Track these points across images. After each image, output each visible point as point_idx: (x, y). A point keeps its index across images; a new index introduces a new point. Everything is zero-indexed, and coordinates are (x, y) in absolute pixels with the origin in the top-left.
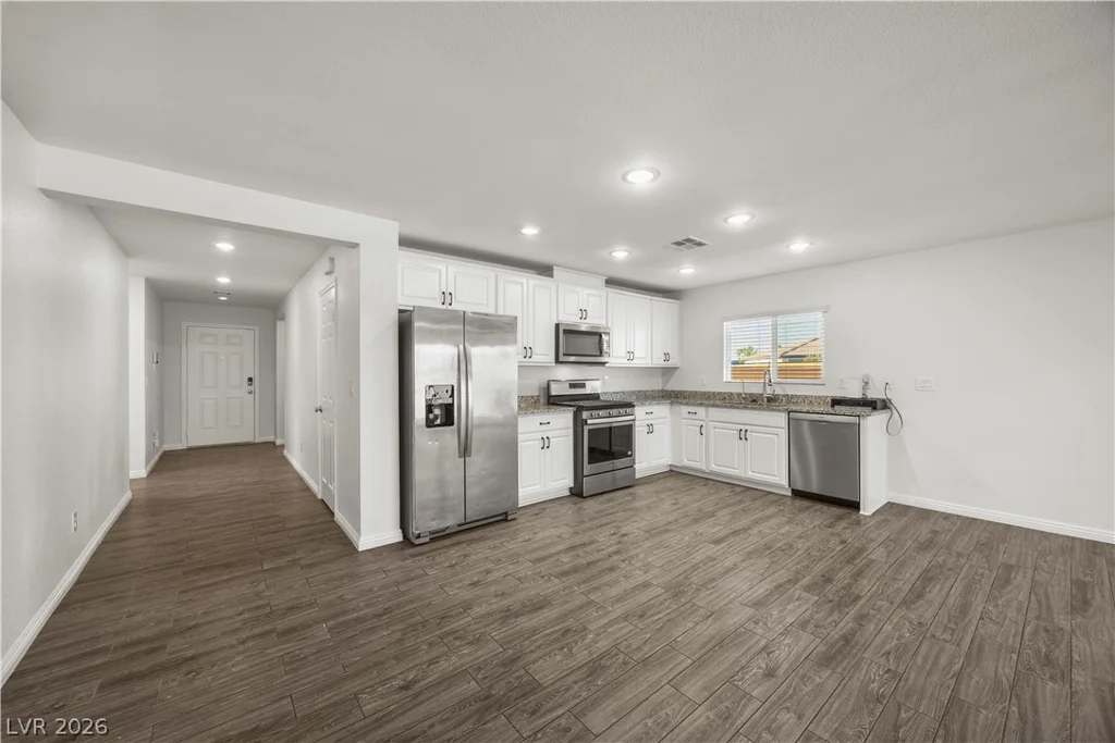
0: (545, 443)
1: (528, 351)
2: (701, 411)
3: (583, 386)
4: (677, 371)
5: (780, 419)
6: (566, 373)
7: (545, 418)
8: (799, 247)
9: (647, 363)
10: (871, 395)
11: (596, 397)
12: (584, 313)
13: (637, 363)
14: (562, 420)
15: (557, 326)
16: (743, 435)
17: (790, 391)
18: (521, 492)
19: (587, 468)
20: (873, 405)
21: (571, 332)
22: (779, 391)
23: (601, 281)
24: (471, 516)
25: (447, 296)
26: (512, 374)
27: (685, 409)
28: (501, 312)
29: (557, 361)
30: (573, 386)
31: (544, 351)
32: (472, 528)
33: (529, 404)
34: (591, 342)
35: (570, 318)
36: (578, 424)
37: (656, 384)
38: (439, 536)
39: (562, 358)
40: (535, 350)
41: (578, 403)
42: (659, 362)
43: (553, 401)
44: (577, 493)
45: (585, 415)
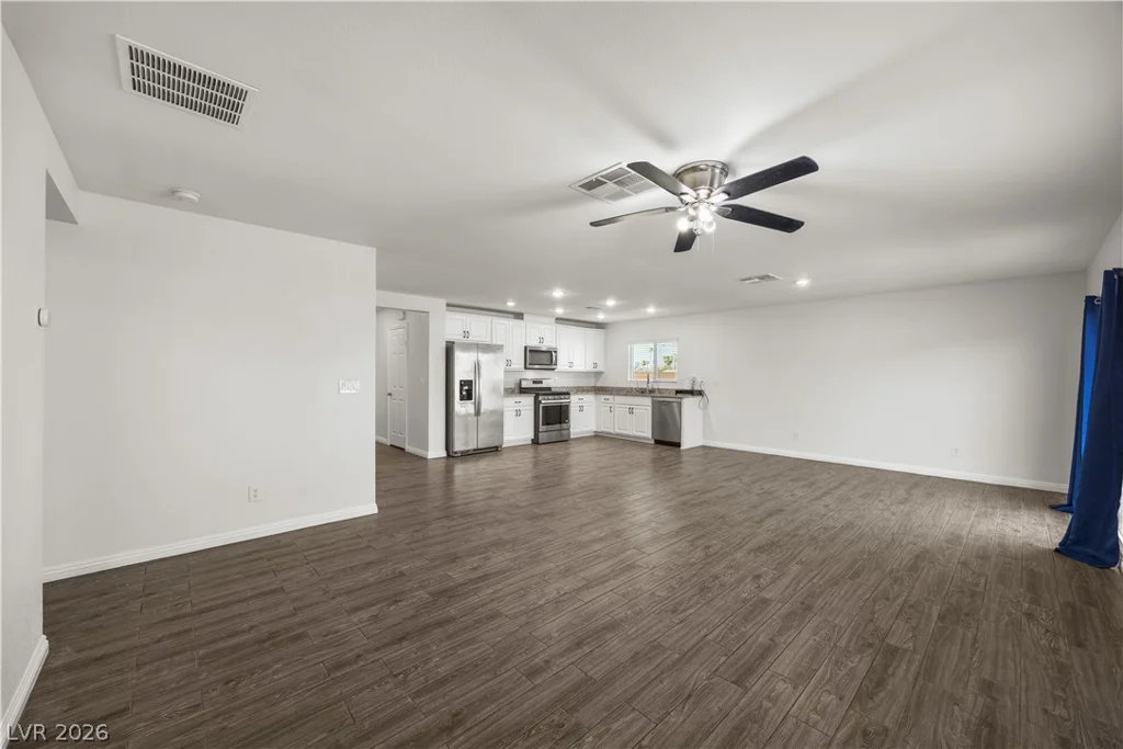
0: (518, 413)
1: (509, 363)
2: (611, 397)
3: (541, 382)
4: (603, 376)
5: (647, 401)
6: (531, 375)
7: (518, 399)
8: (651, 310)
9: (582, 369)
10: (697, 388)
11: (549, 389)
12: (541, 340)
13: (575, 369)
14: (529, 400)
15: (526, 348)
16: (631, 411)
17: (661, 386)
18: (505, 438)
19: (542, 428)
20: (691, 393)
21: (534, 351)
22: (655, 387)
23: (553, 320)
24: (480, 447)
25: (466, 334)
26: (500, 376)
27: (603, 397)
28: (494, 343)
29: (526, 368)
30: (534, 382)
31: (518, 363)
32: (479, 453)
33: (509, 392)
34: (545, 357)
35: (534, 343)
36: (537, 403)
37: (591, 382)
38: (466, 455)
39: (528, 366)
40: (513, 362)
41: (537, 392)
42: (590, 368)
43: (523, 391)
44: (535, 442)
45: (541, 398)
